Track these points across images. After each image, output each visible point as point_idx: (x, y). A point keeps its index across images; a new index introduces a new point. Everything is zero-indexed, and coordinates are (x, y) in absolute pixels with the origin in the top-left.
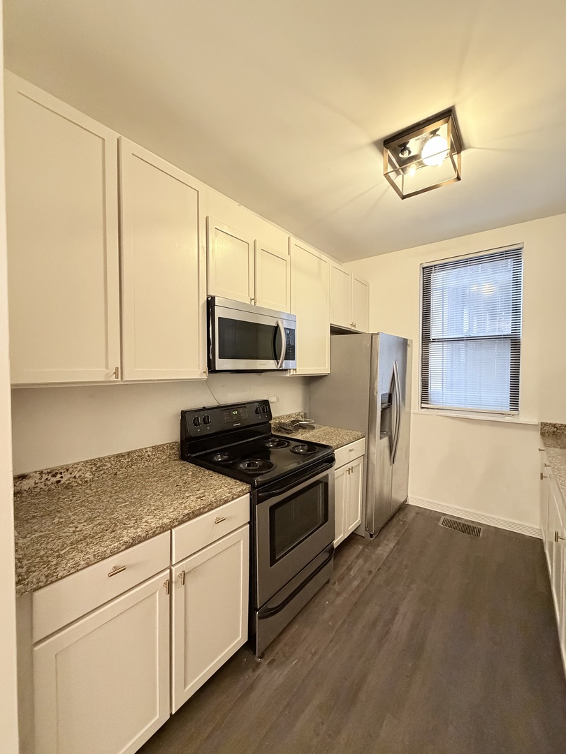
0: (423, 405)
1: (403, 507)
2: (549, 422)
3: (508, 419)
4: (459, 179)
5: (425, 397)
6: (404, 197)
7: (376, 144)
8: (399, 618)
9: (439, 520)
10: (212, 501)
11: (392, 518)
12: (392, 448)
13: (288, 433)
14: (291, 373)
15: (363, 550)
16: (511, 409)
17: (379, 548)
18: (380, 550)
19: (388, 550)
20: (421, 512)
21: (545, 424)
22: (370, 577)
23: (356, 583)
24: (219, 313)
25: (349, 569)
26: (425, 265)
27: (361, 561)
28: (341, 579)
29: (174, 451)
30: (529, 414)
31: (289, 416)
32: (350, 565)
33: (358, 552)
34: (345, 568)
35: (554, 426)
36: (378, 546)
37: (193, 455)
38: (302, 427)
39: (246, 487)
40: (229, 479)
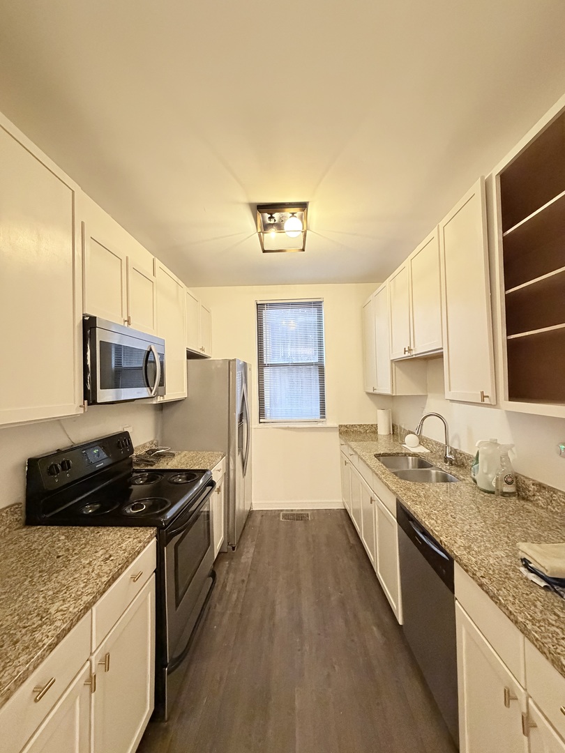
0: (261, 420)
1: (251, 514)
2: (343, 424)
3: (320, 425)
4: (303, 250)
5: (262, 413)
6: (264, 251)
7: (251, 205)
8: (278, 607)
9: (279, 516)
10: (126, 558)
11: (245, 526)
12: (244, 464)
13: (152, 465)
14: (159, 400)
15: (230, 564)
16: (321, 418)
17: (243, 557)
18: (243, 559)
19: (250, 555)
20: (264, 514)
21: (341, 426)
22: (244, 585)
23: (235, 596)
24: (100, 336)
25: (224, 586)
26: (259, 303)
27: (231, 575)
28: (220, 599)
29: (16, 516)
30: (332, 421)
31: (144, 446)
32: (224, 582)
33: (225, 569)
34: (220, 588)
35: (346, 426)
36: (241, 555)
37: (48, 516)
38: (160, 456)
39: (153, 531)
40: (123, 528)
